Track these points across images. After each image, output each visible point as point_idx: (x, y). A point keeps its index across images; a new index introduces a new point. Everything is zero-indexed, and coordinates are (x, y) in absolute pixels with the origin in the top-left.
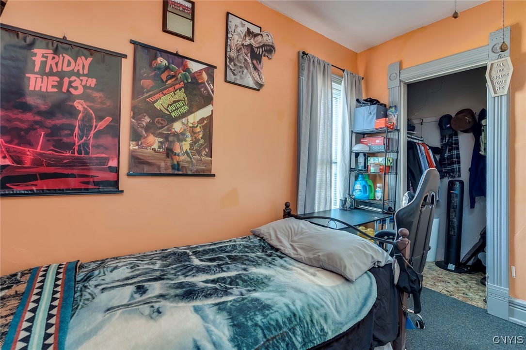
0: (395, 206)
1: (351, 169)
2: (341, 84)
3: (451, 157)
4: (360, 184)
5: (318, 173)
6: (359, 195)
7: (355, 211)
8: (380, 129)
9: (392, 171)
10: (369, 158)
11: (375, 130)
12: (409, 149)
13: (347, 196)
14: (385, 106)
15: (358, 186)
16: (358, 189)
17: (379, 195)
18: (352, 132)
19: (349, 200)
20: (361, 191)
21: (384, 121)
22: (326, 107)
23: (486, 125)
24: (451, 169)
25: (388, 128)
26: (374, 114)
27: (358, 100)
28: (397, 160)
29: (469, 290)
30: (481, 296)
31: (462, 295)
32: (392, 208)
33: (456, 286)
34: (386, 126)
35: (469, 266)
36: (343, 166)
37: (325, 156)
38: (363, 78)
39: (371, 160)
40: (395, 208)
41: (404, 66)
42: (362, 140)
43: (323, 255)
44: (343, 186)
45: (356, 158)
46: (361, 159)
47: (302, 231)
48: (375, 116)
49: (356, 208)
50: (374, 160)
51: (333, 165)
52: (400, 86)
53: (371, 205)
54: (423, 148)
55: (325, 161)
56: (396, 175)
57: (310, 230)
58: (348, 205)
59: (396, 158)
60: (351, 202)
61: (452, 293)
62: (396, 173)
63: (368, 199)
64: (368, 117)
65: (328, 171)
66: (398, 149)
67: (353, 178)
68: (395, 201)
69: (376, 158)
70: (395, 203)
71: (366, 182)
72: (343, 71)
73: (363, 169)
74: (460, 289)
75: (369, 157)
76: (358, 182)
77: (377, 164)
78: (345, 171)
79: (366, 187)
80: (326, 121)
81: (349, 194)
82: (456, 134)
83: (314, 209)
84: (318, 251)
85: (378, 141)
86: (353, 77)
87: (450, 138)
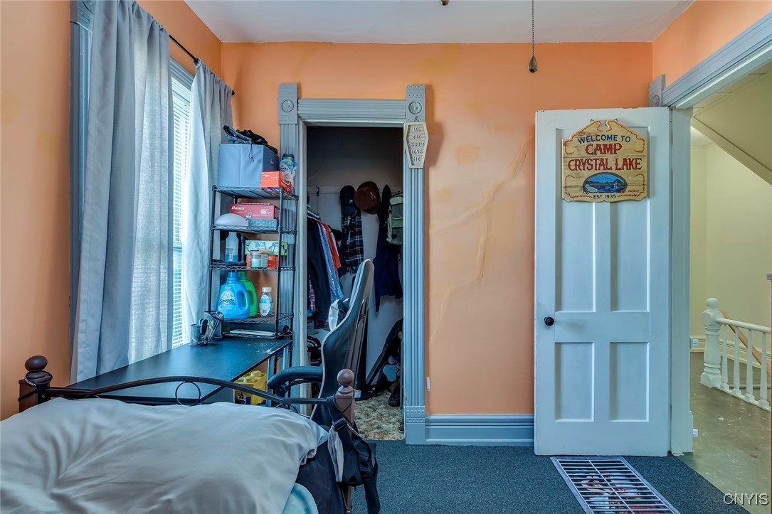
0: (292, 322)
1: (213, 261)
2: (189, 88)
3: (353, 244)
4: (232, 290)
5: (135, 271)
6: (229, 310)
7: (225, 343)
8: (269, 190)
9: (286, 264)
10: (247, 242)
11: (261, 190)
12: (309, 229)
13: (206, 316)
14: (276, 151)
15: (228, 294)
16: (227, 301)
17: (266, 306)
18: (214, 189)
19: (211, 324)
20: (234, 304)
21: (277, 177)
22: (158, 124)
23: (402, 203)
24: (354, 261)
25: (284, 189)
26: (259, 162)
27: (227, 129)
28: (295, 245)
29: (381, 420)
30: (394, 424)
31: (376, 431)
32: (288, 327)
33: (368, 420)
34: (280, 186)
35: (374, 386)
36: (196, 257)
37: (155, 232)
38: (233, 94)
39: (251, 245)
40: (292, 326)
41: (304, 95)
42: (233, 208)
43: (183, 498)
44: (196, 297)
45: (221, 240)
46: (232, 243)
47: (97, 437)
48: (261, 166)
49: (225, 338)
50: (258, 245)
51: (175, 254)
52: (298, 124)
53: (252, 326)
54: (324, 229)
55: (156, 244)
56: (294, 271)
57: (129, 428)
58: (210, 333)
59: (293, 242)
60: (215, 327)
61: (366, 433)
62: (294, 269)
63: (246, 317)
64: (247, 164)
65: (162, 267)
66: (295, 229)
67: (216, 280)
68: (293, 315)
69: (261, 243)
70: (292, 319)
71: (244, 287)
72: (196, 61)
73: (236, 261)
74: (373, 422)
75: (247, 239)
76: (226, 287)
77: (263, 253)
78: (200, 264)
79: (243, 294)
80: (157, 154)
81: (209, 311)
82: (359, 215)
83: (126, 359)
84: (162, 488)
85: (263, 212)
86: (215, 82)
87: (352, 218)
